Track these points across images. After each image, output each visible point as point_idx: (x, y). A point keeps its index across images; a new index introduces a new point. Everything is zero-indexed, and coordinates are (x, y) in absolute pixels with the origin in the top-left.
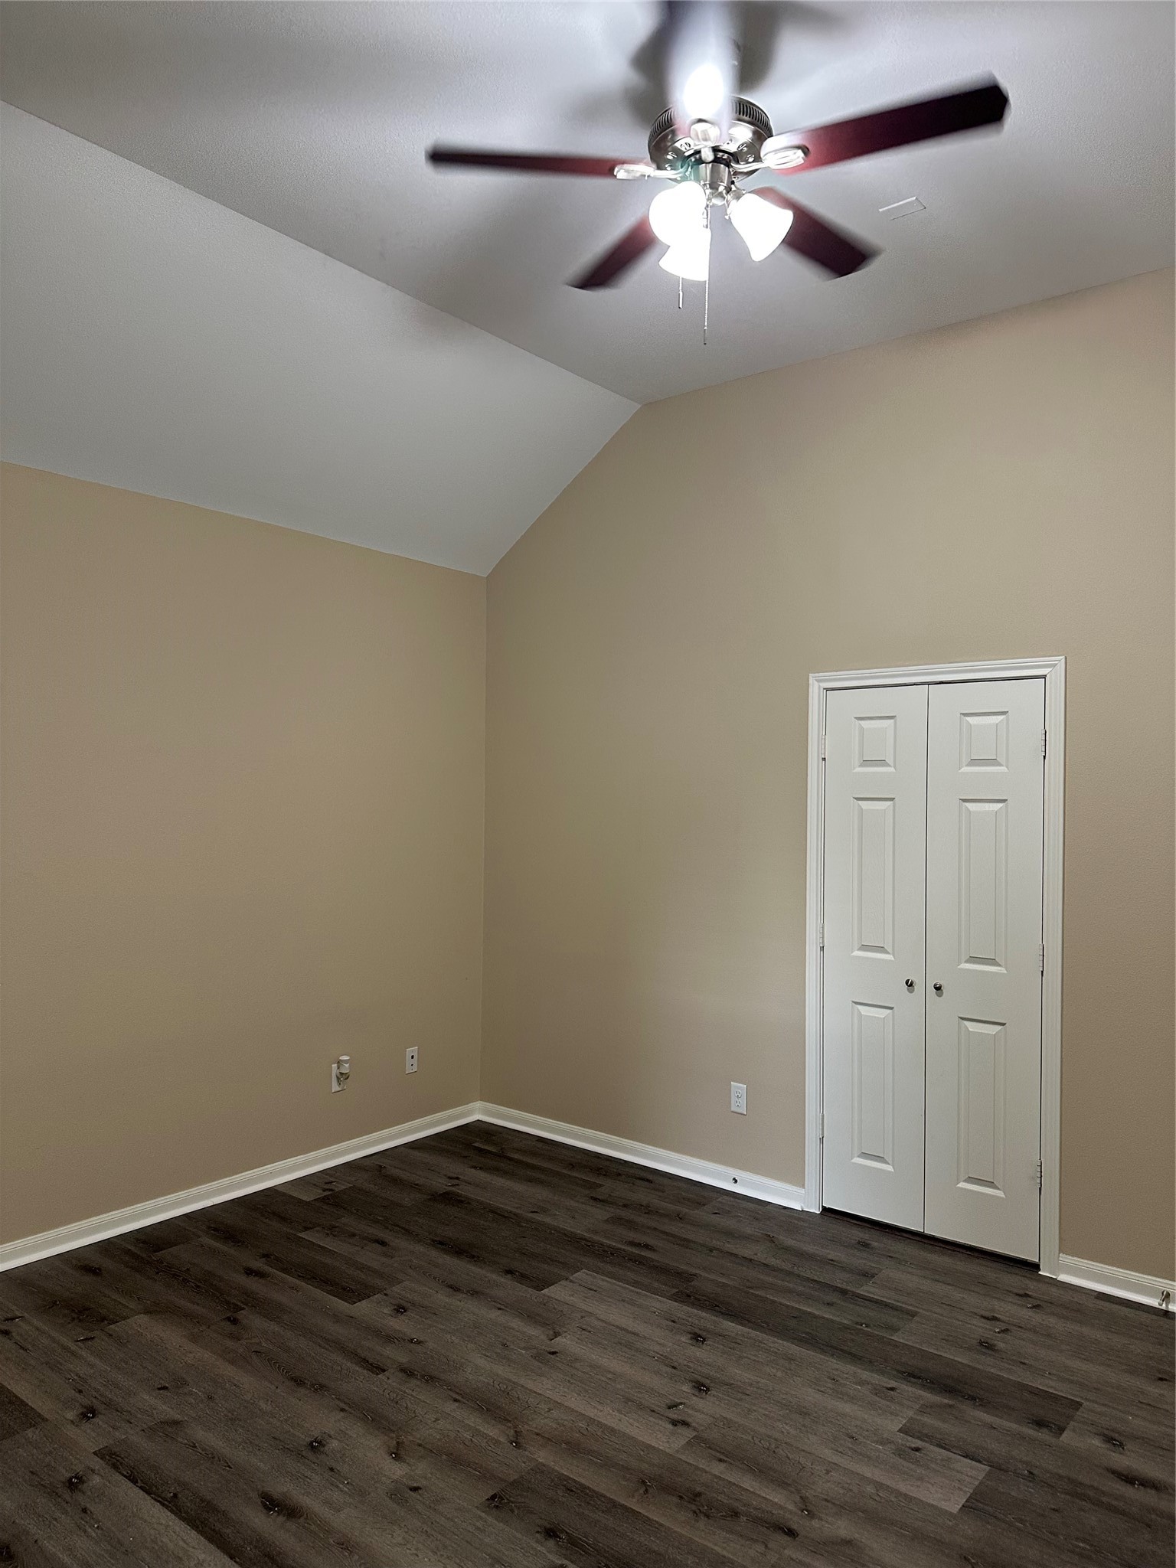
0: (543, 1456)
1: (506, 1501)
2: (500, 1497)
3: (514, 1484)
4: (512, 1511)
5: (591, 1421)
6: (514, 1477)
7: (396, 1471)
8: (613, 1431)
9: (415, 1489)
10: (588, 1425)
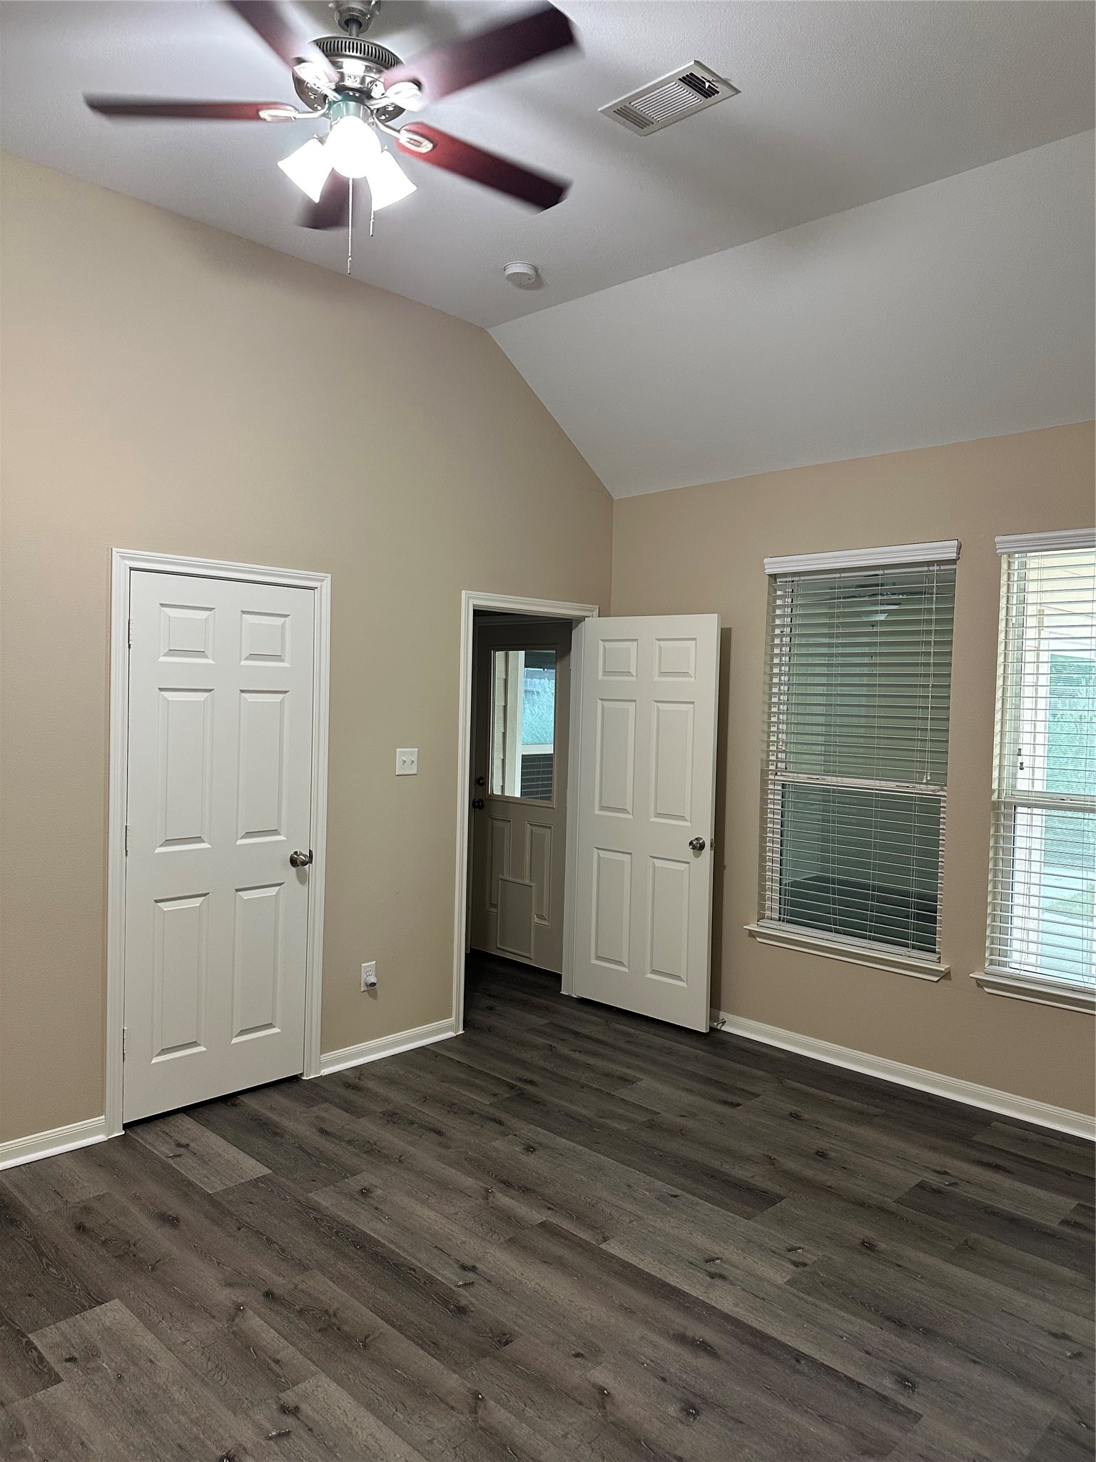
0: (452, 1381)
1: (496, 1339)
2: (500, 1343)
3: (484, 1354)
4: (491, 1330)
5: (387, 1421)
6: (485, 1362)
7: (600, 1375)
8: (369, 1406)
9: (578, 1355)
10: (394, 1415)
